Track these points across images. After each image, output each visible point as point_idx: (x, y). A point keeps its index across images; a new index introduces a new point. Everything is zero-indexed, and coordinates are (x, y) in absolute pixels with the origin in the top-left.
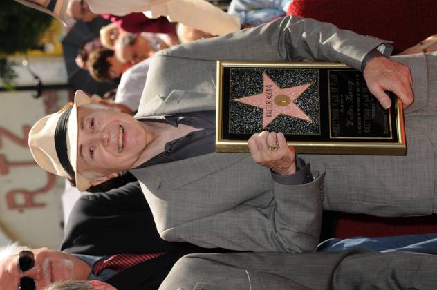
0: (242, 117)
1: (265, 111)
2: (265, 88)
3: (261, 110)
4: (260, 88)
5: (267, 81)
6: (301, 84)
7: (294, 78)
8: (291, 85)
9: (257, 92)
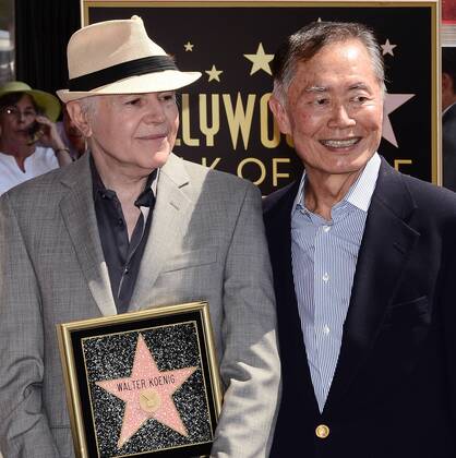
0: (112, 351)
1: (127, 380)
2: (168, 373)
3: (129, 375)
4: (167, 368)
5: (182, 375)
6: (184, 422)
7: (193, 411)
8: (180, 408)
9: (160, 365)
